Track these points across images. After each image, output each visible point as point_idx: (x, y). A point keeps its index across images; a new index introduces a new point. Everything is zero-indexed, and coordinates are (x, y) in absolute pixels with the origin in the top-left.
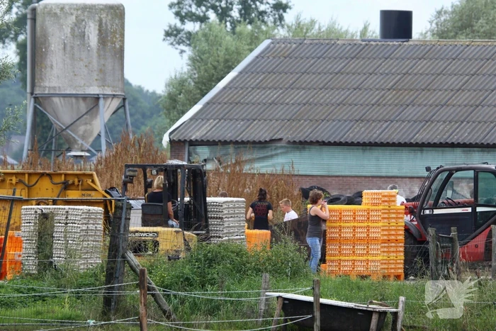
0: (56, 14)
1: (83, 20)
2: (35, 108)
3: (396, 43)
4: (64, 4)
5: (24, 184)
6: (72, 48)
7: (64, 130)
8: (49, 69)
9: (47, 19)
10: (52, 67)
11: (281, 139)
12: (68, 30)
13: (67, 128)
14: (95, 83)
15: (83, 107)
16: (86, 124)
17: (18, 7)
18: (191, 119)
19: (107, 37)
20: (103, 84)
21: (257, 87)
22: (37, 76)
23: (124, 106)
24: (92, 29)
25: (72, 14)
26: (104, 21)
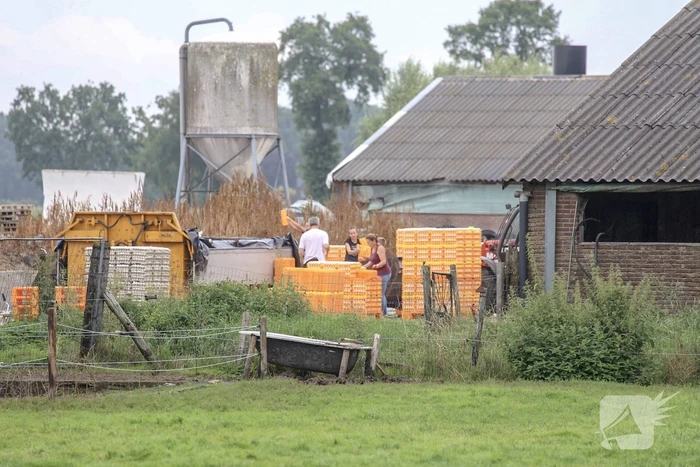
0: (206, 53)
1: (234, 60)
2: (188, 149)
3: (568, 78)
4: (214, 43)
5: (104, 225)
6: (223, 88)
7: (216, 171)
8: (200, 110)
9: (198, 58)
10: (203, 107)
11: (443, 179)
12: (218, 70)
13: (220, 169)
14: (247, 123)
15: (235, 147)
16: (239, 164)
17: (291, 47)
18: (356, 159)
19: (259, 76)
20: (255, 123)
21: (424, 126)
22: (189, 117)
23: (278, 146)
24: (243, 68)
25: (222, 53)
26: (255, 60)
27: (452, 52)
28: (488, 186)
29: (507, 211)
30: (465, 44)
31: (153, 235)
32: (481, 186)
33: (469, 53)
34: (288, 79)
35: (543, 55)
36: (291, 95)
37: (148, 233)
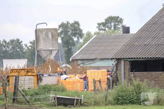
0: (41, 31)
1: (48, 32)
2: (37, 53)
3: (126, 34)
4: (43, 29)
5: (18, 72)
6: (45, 39)
7: (44, 58)
8: (40, 44)
9: (39, 32)
10: (41, 43)
11: (97, 58)
12: (44, 35)
13: (45, 58)
14: (51, 47)
15: (48, 52)
16: (49, 56)
17: (61, 29)
18: (77, 54)
19: (54, 36)
20: (53, 47)
21: (93, 46)
22: (37, 46)
23: (58, 52)
24: (50, 34)
25: (45, 31)
26: (53, 32)
27: (98, 29)
28: (108, 60)
29: (112, 66)
30: (102, 27)
31: (29, 74)
32: (106, 60)
33: (103, 29)
34: (61, 36)
35: (120, 29)
36: (61, 40)
37: (28, 73)
